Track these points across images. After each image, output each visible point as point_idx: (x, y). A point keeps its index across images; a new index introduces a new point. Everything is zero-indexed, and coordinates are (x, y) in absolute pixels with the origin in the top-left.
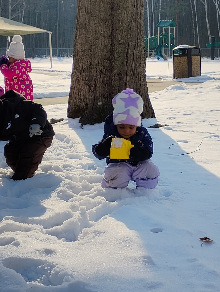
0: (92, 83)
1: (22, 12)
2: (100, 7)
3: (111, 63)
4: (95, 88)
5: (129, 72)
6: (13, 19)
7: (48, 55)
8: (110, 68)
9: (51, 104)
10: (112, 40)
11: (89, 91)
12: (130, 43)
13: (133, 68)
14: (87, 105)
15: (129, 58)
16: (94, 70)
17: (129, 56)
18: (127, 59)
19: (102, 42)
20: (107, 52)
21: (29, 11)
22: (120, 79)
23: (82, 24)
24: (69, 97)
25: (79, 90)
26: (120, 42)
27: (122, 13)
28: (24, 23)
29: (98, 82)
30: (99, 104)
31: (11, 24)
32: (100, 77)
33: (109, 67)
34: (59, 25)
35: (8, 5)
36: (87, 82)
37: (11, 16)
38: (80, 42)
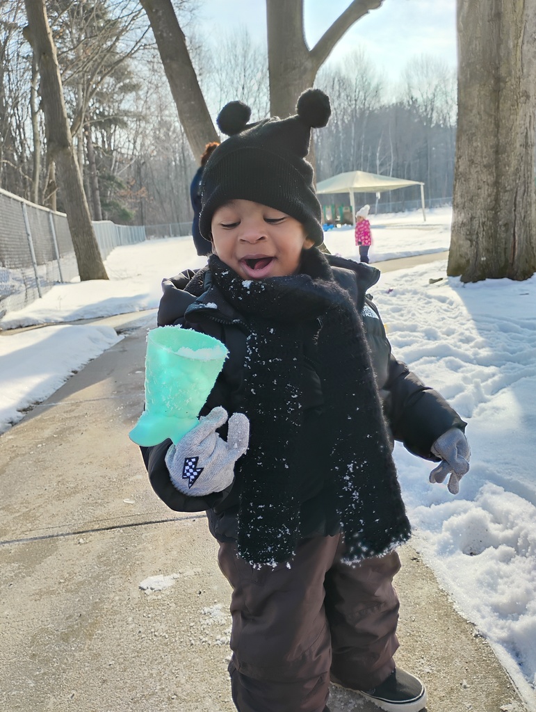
0: (474, 237)
1: (390, 165)
2: (482, 152)
3: (496, 213)
4: (477, 243)
5: (518, 222)
6: (381, 174)
7: (421, 207)
8: (495, 219)
9: (432, 261)
10: (497, 188)
11: (471, 246)
12: (519, 189)
13: (523, 216)
14: (468, 261)
15: (517, 206)
16: (476, 223)
17: (517, 203)
18: (515, 207)
19: (485, 191)
20: (491, 202)
21: (397, 163)
22: (507, 230)
23: (461, 174)
24: (448, 252)
25: (460, 246)
26: (507, 189)
27: (508, 156)
28: (393, 176)
29: (481, 236)
30: (482, 259)
31: (381, 179)
32: (484, 230)
33: (493, 218)
34: (430, 174)
35: (375, 160)
36: (469, 237)
37: (380, 170)
38: (459, 194)
